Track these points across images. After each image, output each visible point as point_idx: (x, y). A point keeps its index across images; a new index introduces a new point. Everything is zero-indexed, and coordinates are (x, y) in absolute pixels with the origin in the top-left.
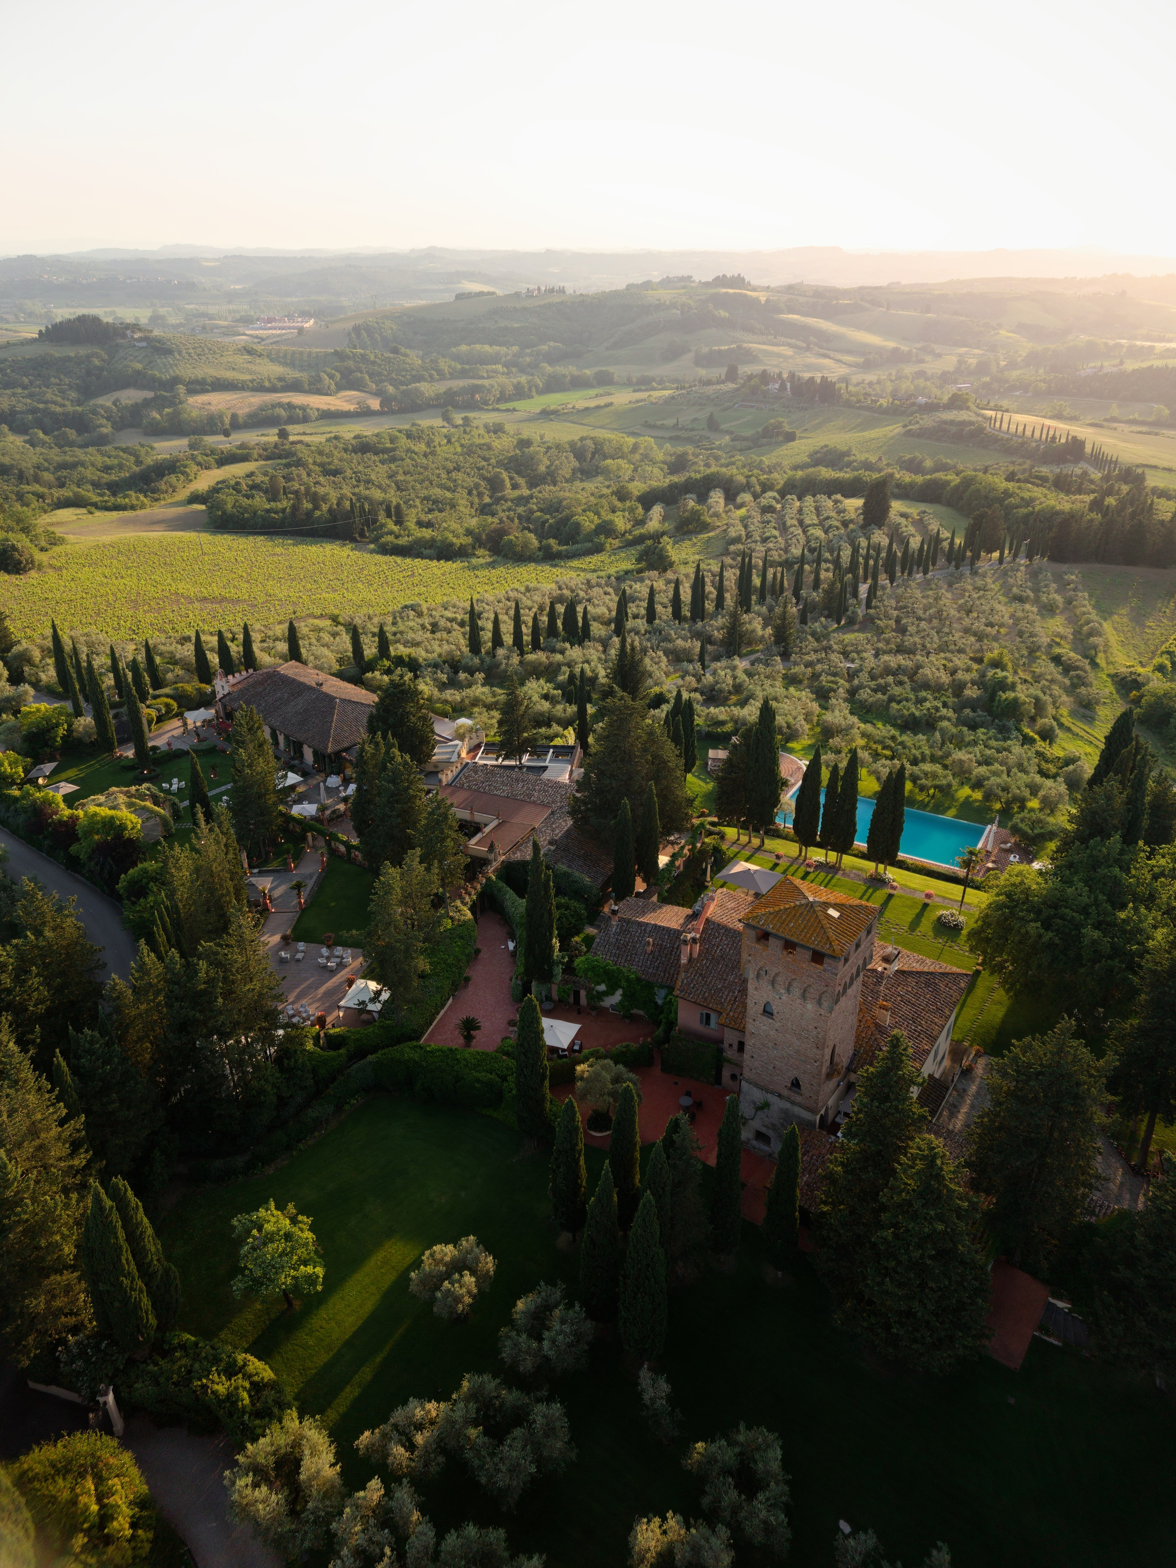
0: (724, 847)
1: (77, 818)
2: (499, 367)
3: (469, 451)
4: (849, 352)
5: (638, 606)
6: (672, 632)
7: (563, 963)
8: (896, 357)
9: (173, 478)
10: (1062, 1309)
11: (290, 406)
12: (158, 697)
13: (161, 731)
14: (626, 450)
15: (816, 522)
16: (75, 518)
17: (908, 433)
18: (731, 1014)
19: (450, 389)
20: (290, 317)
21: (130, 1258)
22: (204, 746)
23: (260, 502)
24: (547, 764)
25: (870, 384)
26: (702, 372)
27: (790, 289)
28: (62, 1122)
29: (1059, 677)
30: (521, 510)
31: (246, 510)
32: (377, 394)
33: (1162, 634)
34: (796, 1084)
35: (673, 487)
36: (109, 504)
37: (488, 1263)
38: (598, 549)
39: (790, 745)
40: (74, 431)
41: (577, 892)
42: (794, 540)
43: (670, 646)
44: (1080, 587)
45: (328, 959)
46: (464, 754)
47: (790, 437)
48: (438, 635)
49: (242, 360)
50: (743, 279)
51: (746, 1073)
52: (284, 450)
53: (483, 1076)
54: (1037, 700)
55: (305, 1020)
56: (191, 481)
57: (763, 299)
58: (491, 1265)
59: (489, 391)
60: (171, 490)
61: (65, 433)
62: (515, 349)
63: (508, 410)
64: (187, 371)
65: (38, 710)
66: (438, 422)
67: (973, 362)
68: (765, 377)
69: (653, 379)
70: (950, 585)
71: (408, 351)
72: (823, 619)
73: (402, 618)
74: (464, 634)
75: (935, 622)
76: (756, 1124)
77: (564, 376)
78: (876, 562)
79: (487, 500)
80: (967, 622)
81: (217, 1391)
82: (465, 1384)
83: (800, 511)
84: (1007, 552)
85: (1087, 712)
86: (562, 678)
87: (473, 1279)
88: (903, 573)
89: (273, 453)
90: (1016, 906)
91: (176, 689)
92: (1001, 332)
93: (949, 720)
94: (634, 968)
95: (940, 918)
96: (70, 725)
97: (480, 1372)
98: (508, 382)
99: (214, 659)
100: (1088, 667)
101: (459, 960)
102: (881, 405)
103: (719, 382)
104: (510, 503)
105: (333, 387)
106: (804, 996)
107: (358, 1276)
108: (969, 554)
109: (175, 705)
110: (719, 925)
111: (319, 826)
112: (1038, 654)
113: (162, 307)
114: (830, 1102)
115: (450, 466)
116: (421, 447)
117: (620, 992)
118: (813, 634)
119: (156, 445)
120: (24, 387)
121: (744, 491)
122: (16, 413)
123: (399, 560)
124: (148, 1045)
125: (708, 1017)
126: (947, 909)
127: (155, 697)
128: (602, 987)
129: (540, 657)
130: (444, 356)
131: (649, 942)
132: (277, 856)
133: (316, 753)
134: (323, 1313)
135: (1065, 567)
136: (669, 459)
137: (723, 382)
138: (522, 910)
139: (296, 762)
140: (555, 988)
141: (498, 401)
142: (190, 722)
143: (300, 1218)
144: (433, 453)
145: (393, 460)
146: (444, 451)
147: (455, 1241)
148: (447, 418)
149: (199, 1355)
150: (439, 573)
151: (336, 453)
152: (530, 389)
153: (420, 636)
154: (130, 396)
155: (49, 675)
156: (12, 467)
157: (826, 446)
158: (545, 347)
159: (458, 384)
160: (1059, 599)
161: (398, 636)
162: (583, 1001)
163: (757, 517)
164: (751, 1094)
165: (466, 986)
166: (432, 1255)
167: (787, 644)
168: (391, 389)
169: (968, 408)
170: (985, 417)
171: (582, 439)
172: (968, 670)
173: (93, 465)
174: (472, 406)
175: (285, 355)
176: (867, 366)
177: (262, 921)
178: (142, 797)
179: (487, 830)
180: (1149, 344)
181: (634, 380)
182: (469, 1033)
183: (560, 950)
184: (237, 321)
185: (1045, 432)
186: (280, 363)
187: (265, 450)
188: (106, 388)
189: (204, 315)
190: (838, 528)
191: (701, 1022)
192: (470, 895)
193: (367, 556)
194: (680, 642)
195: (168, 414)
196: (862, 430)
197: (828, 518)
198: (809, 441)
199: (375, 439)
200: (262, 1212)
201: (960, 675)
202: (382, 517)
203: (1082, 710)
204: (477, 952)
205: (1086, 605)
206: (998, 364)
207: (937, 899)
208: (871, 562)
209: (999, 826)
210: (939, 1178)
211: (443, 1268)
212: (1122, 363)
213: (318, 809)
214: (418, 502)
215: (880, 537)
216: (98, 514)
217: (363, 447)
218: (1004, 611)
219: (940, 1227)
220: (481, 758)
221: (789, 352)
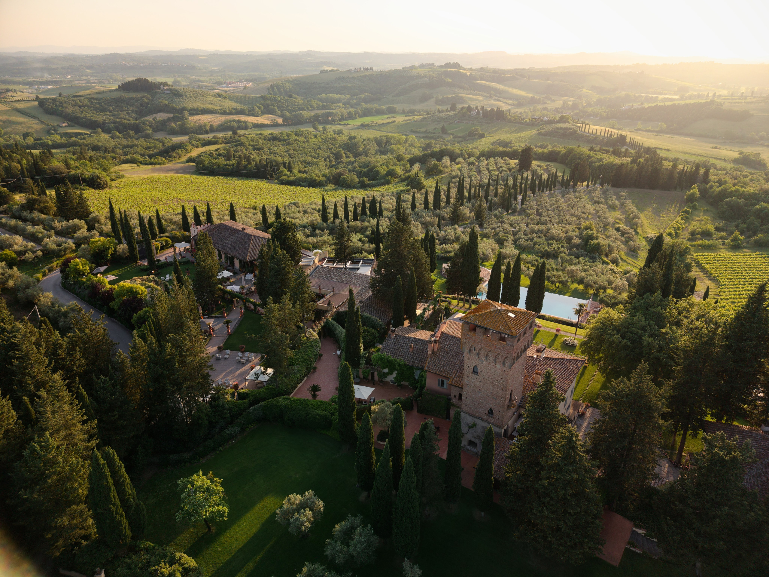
0: (451, 308)
1: (114, 289)
2: (341, 105)
3: (325, 141)
4: (510, 99)
5: (407, 204)
6: (424, 214)
7: (365, 357)
8: (533, 101)
9: (180, 151)
10: (641, 534)
11: (239, 121)
12: (162, 237)
13: (162, 254)
14: (402, 142)
15: (495, 169)
16: (130, 168)
17: (540, 134)
18: (455, 379)
19: (317, 114)
20: (240, 82)
21: (116, 495)
22: (184, 260)
23: (222, 161)
24: (359, 266)
25: (521, 113)
26: (440, 108)
27: (481, 69)
28: (84, 423)
29: (620, 237)
30: (350, 167)
31: (214, 165)
32: (281, 116)
33: (669, 220)
34: (491, 412)
35: (424, 155)
36: (148, 162)
37: (320, 505)
38: (388, 183)
39: (483, 263)
40: (133, 132)
41: (374, 326)
42: (485, 176)
43: (423, 220)
44: (627, 198)
45: (241, 358)
46: (316, 262)
47: (482, 136)
48: (307, 215)
49: (216, 99)
50: (459, 64)
51: (463, 407)
52: (235, 139)
53: (321, 413)
54: (609, 246)
55: (227, 387)
56: (188, 152)
57: (468, 74)
58: (321, 506)
59: (336, 115)
60: (178, 156)
61: (129, 133)
62: (349, 96)
63: (345, 124)
64: (190, 105)
65: (99, 240)
66: (311, 129)
67: (570, 103)
68: (469, 109)
69: (415, 111)
70: (563, 197)
71: (297, 96)
72: (500, 209)
73: (289, 208)
74: (319, 215)
75: (556, 211)
76: (469, 437)
77: (372, 109)
78: (526, 185)
79: (333, 163)
80: (572, 211)
81: (163, 572)
82: (305, 569)
83: (488, 164)
84: (590, 183)
85: (634, 254)
86: (368, 233)
87: (311, 512)
88: (539, 191)
89: (229, 141)
90: (606, 328)
91: (172, 234)
92: (584, 90)
93: (565, 253)
94: (403, 359)
95: (564, 341)
96: (115, 249)
97: (313, 562)
98: (345, 111)
99: (191, 221)
100: (633, 233)
101: (311, 357)
102: (526, 121)
103: (447, 111)
104: (345, 164)
105: (260, 113)
106: (495, 361)
107: (249, 515)
108: (572, 183)
109: (170, 241)
110: (448, 335)
111: (241, 296)
112: (608, 227)
113: (179, 77)
114: (510, 423)
115: (316, 147)
116: (302, 139)
117: (396, 372)
118: (495, 216)
119: (173, 139)
120: (110, 112)
121: (459, 157)
122: (106, 123)
123: (289, 187)
124: (139, 390)
125: (442, 381)
126: (568, 337)
127: (160, 237)
128: (386, 370)
129: (358, 223)
130: (314, 99)
131: (411, 346)
132: (218, 310)
133: (241, 262)
134: (228, 534)
135: (619, 189)
136: (422, 145)
137: (449, 111)
138: (344, 334)
139: (231, 268)
140: (361, 371)
141: (340, 120)
142: (177, 250)
143: (215, 479)
144: (308, 141)
145: (288, 144)
146: (313, 140)
147: (302, 493)
148: (315, 128)
149: (154, 553)
150: (309, 192)
151: (260, 141)
152: (355, 115)
153: (297, 215)
154: (161, 116)
155: (108, 228)
156: (102, 147)
157: (499, 139)
158: (363, 96)
159: (320, 112)
160: (617, 203)
161: (287, 215)
162: (376, 378)
163: (466, 167)
164: (466, 419)
165: (314, 372)
166: (289, 500)
167: (482, 220)
168: (288, 114)
169: (569, 122)
170: (577, 126)
171: (380, 137)
172: (574, 231)
173: (141, 146)
174: (327, 122)
175: (237, 98)
176: (520, 105)
177: (208, 340)
178: (151, 281)
179: (327, 297)
180: (655, 96)
181: (406, 111)
182: (314, 393)
183: (364, 350)
184: (215, 83)
185: (606, 133)
186: (235, 101)
187: (226, 139)
188: (151, 112)
189: (199, 81)
190: (506, 171)
191: (439, 385)
192: (317, 327)
193: (273, 185)
194: (428, 219)
195: (179, 125)
196: (518, 133)
197: (501, 167)
198: (491, 138)
199: (279, 135)
200: (195, 477)
201: (570, 233)
202: (281, 168)
203: (631, 253)
204: (321, 355)
205: (630, 205)
206: (582, 104)
207: (562, 333)
208: (523, 186)
209: (593, 300)
210: (574, 448)
211: (294, 507)
212: (642, 104)
213: (240, 288)
214: (299, 163)
215: (528, 175)
216: (142, 166)
217: (274, 138)
218: (590, 208)
219: (576, 476)
220: (325, 264)
221: (481, 98)
